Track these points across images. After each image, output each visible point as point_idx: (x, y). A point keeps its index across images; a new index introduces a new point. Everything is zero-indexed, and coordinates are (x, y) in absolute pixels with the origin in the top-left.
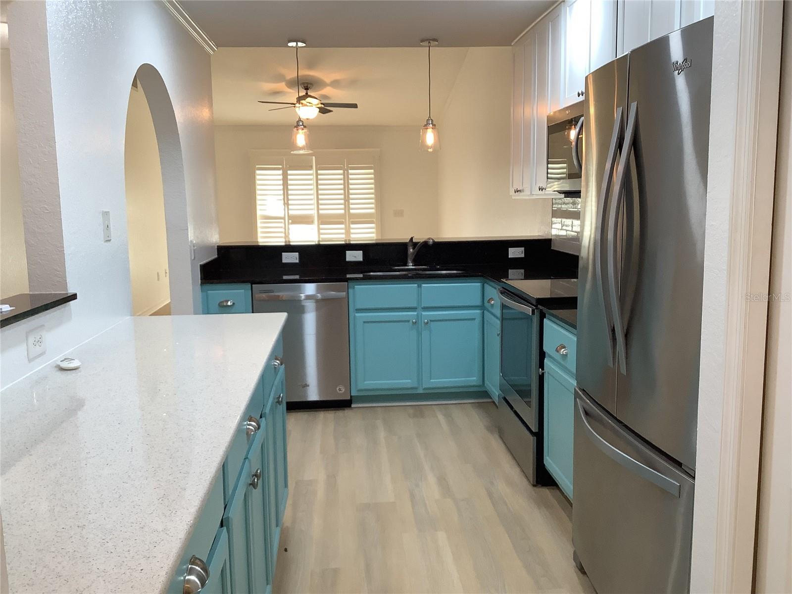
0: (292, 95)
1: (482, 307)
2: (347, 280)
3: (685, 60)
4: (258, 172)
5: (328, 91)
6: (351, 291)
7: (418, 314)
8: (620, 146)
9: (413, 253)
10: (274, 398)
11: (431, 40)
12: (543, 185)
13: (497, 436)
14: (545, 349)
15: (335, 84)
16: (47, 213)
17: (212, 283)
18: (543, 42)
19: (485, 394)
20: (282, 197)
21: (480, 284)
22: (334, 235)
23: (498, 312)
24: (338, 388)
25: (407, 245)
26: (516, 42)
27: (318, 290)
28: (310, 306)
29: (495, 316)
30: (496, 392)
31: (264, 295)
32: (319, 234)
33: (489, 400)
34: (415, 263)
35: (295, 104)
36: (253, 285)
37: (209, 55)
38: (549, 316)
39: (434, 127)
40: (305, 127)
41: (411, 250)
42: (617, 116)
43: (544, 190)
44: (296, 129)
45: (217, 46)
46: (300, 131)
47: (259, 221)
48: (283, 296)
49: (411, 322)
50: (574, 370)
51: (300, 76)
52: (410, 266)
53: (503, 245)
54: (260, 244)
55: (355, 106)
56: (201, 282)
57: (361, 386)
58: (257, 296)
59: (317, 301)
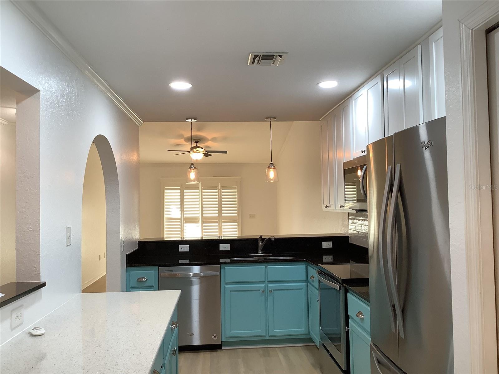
0: (188, 146)
1: (307, 281)
2: (220, 264)
3: (429, 141)
4: (165, 191)
5: (209, 143)
6: (222, 270)
7: (265, 285)
8: (391, 190)
9: (262, 246)
10: (171, 351)
11: (271, 118)
12: (343, 204)
13: (319, 370)
14: (349, 313)
15: (214, 139)
16: (31, 230)
17: (134, 266)
18: (339, 119)
19: (310, 340)
20: (179, 206)
21: (304, 266)
22: (212, 233)
23: (317, 285)
24: (213, 336)
25: (258, 240)
26: (323, 119)
27: (201, 270)
28: (196, 280)
29: (316, 288)
30: (317, 340)
31: (166, 274)
32: (202, 232)
33: (313, 344)
34: (264, 251)
35: (189, 151)
36: (160, 267)
37: (138, 127)
38: (350, 291)
39: (274, 168)
40: (195, 168)
41: (261, 244)
42: (388, 170)
43: (343, 207)
44: (189, 169)
45: (144, 121)
46: (192, 171)
47: (165, 221)
48: (179, 274)
49: (261, 291)
50: (369, 331)
51: (193, 135)
52: (260, 254)
53: (319, 240)
54: (166, 240)
55: (226, 152)
56: (126, 266)
57: (228, 335)
58: (161, 274)
59: (201, 278)
